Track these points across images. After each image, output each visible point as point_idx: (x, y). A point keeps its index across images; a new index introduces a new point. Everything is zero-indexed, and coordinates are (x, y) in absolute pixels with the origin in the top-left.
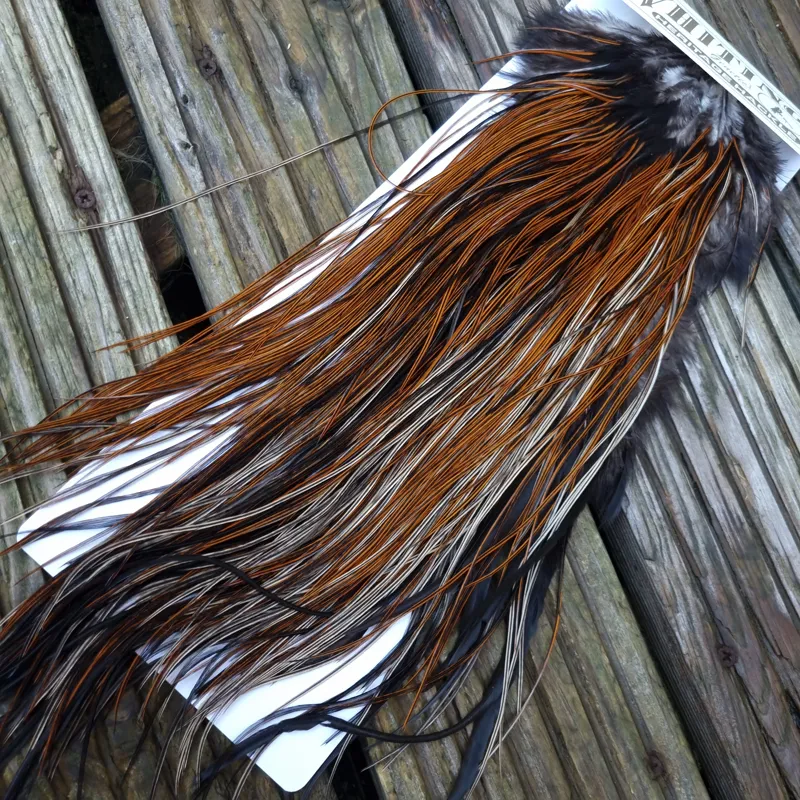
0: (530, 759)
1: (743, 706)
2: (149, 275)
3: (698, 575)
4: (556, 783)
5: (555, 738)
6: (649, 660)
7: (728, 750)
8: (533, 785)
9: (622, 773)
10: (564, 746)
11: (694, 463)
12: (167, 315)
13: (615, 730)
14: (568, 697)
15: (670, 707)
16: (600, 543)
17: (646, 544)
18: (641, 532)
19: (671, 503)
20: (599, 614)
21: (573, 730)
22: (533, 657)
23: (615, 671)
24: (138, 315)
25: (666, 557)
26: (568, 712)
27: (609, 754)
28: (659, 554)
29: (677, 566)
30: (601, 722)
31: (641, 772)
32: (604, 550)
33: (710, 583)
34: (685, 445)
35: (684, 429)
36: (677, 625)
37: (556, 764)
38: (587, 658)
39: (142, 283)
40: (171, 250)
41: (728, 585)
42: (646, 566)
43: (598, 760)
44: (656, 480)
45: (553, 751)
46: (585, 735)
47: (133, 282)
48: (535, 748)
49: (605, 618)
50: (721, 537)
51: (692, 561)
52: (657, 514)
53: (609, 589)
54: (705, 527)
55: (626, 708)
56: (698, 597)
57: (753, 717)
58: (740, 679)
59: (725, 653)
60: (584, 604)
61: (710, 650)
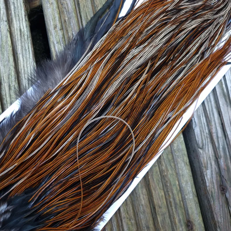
0: (141, 215)
1: (226, 209)
2: (22, 2)
3: (217, 157)
4: (150, 226)
5: (152, 209)
6: (194, 186)
7: (217, 224)
8: (141, 225)
9: (176, 227)
10: (155, 212)
11: (223, 115)
12: (27, 19)
13: (176, 210)
14: (160, 194)
15: (198, 205)
16: (182, 139)
17: (200, 142)
18: (199, 137)
19: (212, 128)
20: (178, 165)
21: (160, 207)
22: (149, 177)
23: (180, 188)
24: (15, 16)
25: (207, 148)
26: (159, 200)
27: (172, 219)
28: (204, 147)
29: (210, 152)
30: (171, 206)
31: (183, 227)
32: (183, 142)
33: (222, 161)
34: (221, 108)
35: (222, 102)
36: (206, 174)
37: (151, 219)
38: (170, 181)
39: (19, 4)
40: (36, 2)
41: (228, 163)
42: (198, 150)
43: (168, 220)
44: (208, 119)
45: (151, 214)
46: (164, 210)
47: (15, 3)
48: (144, 212)
49: (179, 167)
50: (229, 145)
51: (216, 152)
52: (206, 132)
53: (183, 157)
54: (223, 140)
55: (182, 202)
56: (216, 165)
57: (229, 214)
58: (227, 199)
59: (222, 188)
60: (172, 161)
61: (217, 186)
